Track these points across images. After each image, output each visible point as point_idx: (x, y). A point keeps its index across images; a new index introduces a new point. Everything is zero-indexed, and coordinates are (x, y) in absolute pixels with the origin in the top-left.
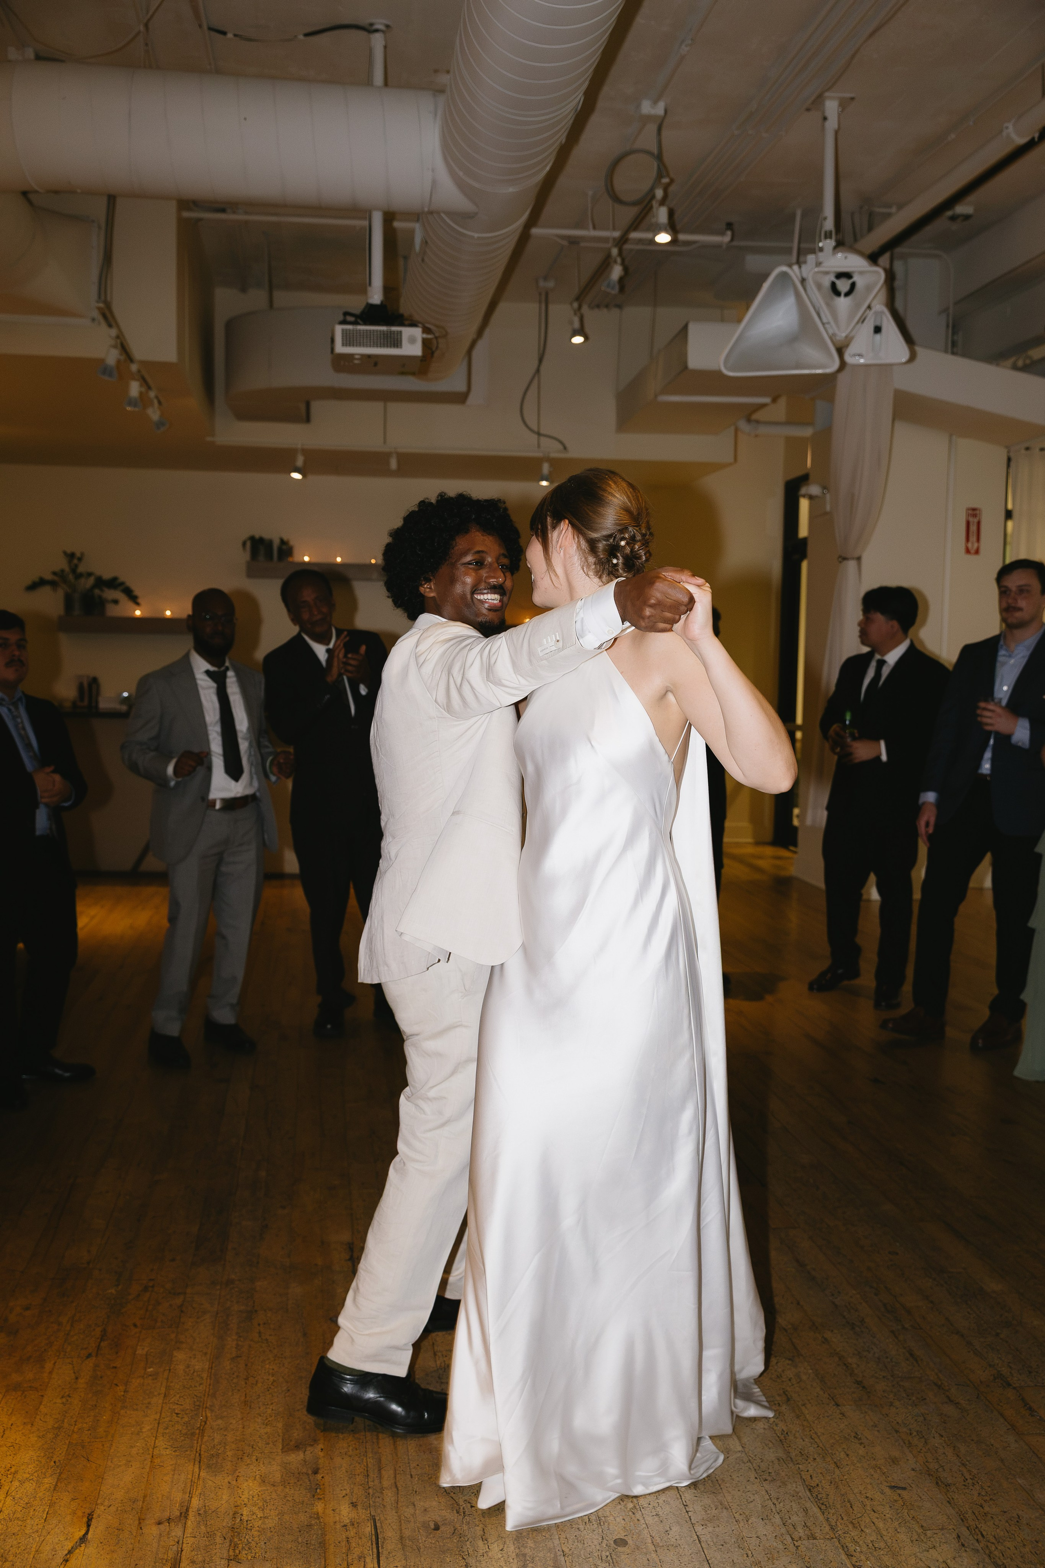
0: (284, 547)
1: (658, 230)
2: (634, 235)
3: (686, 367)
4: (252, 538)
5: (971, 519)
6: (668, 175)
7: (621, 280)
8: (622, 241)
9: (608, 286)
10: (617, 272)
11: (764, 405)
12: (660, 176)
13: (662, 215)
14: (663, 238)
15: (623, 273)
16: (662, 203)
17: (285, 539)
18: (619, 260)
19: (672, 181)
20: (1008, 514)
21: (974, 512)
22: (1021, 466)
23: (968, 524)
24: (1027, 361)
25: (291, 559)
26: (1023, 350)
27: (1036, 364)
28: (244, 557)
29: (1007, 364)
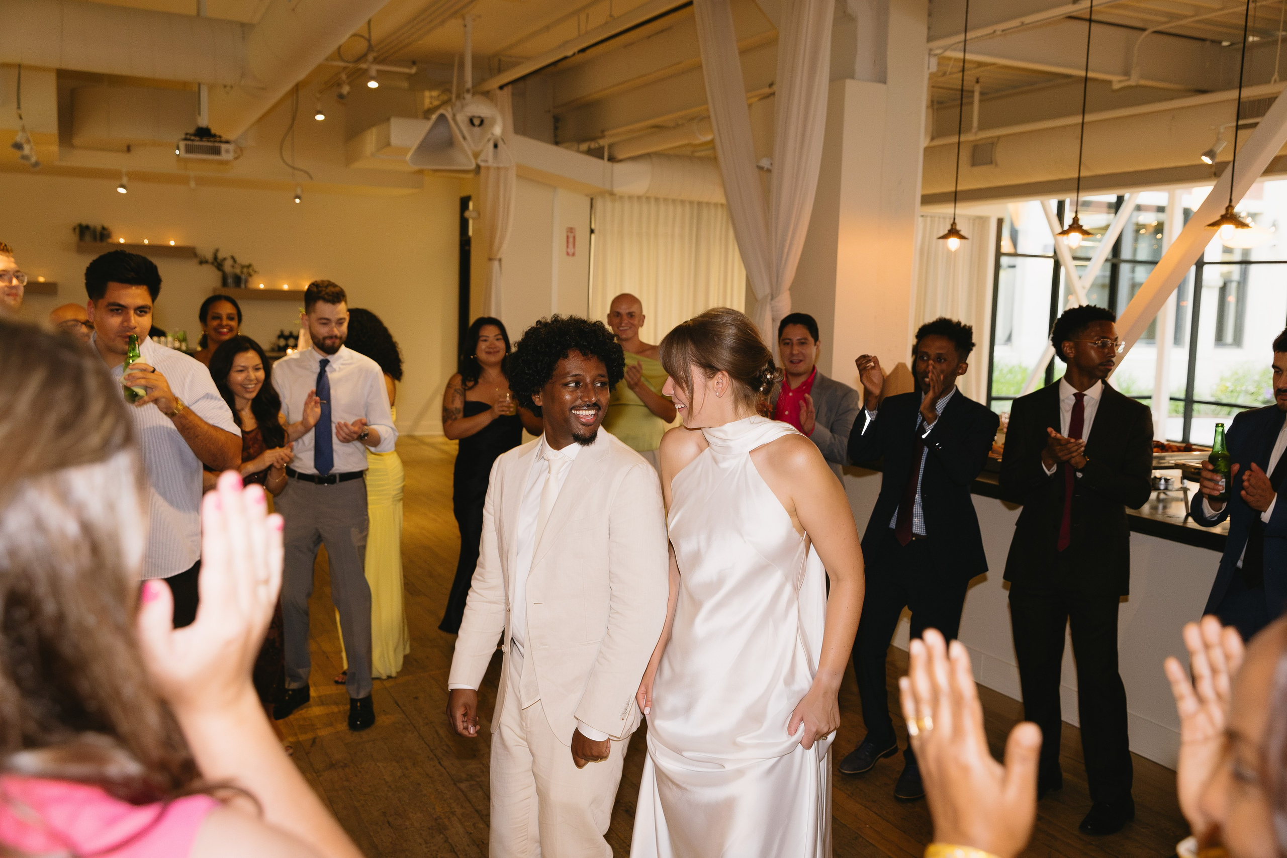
0: (105, 232)
4: (80, 226)
5: (569, 234)
17: (106, 225)
20: (592, 231)
21: (571, 230)
22: (599, 204)
23: (568, 237)
24: (597, 145)
25: (110, 241)
26: (593, 139)
27: (602, 148)
28: (74, 238)
29: (584, 147)
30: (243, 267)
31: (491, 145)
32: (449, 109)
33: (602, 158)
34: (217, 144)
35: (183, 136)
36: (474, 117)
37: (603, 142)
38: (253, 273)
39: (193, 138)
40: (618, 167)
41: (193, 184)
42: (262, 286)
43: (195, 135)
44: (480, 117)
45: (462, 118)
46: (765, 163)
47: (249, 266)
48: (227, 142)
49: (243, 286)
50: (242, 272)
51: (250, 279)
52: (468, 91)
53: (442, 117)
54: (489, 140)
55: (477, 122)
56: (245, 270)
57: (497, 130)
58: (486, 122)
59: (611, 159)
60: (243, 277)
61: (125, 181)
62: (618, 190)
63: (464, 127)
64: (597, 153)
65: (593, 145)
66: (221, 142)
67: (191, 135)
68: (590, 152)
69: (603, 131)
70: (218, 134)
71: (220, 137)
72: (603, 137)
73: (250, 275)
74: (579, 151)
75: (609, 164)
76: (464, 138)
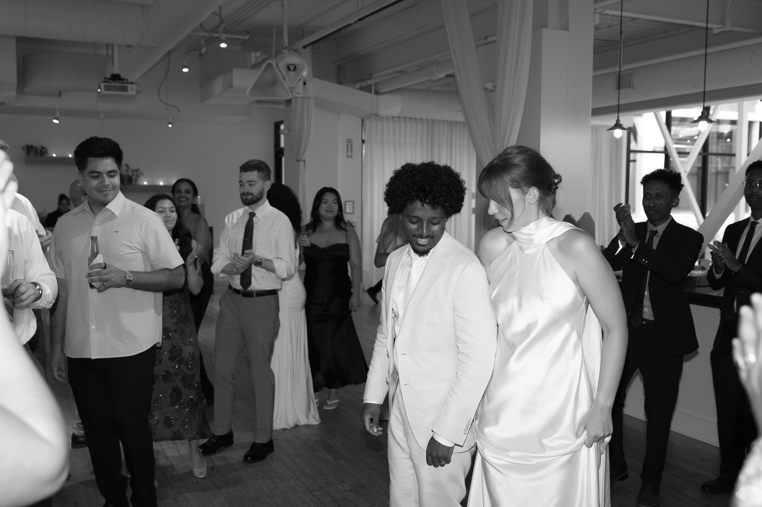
0: (44, 150)
4: (27, 146)
5: (349, 143)
17: (44, 146)
20: (363, 142)
21: (349, 141)
22: (367, 123)
23: (347, 146)
24: (366, 85)
25: (47, 155)
26: (363, 80)
27: (370, 86)
28: (23, 154)
29: (358, 85)
30: (133, 171)
31: (301, 83)
32: (274, 60)
33: (371, 92)
34: (125, 85)
35: (103, 80)
36: (290, 64)
37: (369, 82)
38: (140, 175)
39: (109, 81)
40: (381, 98)
41: (102, 116)
42: (145, 183)
43: (111, 79)
44: (294, 65)
45: (282, 65)
46: (489, 86)
47: (137, 170)
48: (132, 83)
49: (134, 183)
50: (133, 174)
51: (139, 179)
52: (286, 48)
53: (270, 65)
54: (300, 80)
55: (292, 68)
56: (135, 173)
57: (305, 73)
58: (298, 68)
59: (377, 93)
60: (134, 178)
61: (58, 115)
62: (381, 112)
63: (284, 71)
64: (367, 89)
65: (363, 84)
66: (127, 83)
67: (108, 79)
68: (361, 88)
69: (371, 75)
70: (125, 78)
71: (127, 80)
72: (371, 78)
73: (138, 176)
74: (354, 88)
75: (375, 96)
76: (284, 79)
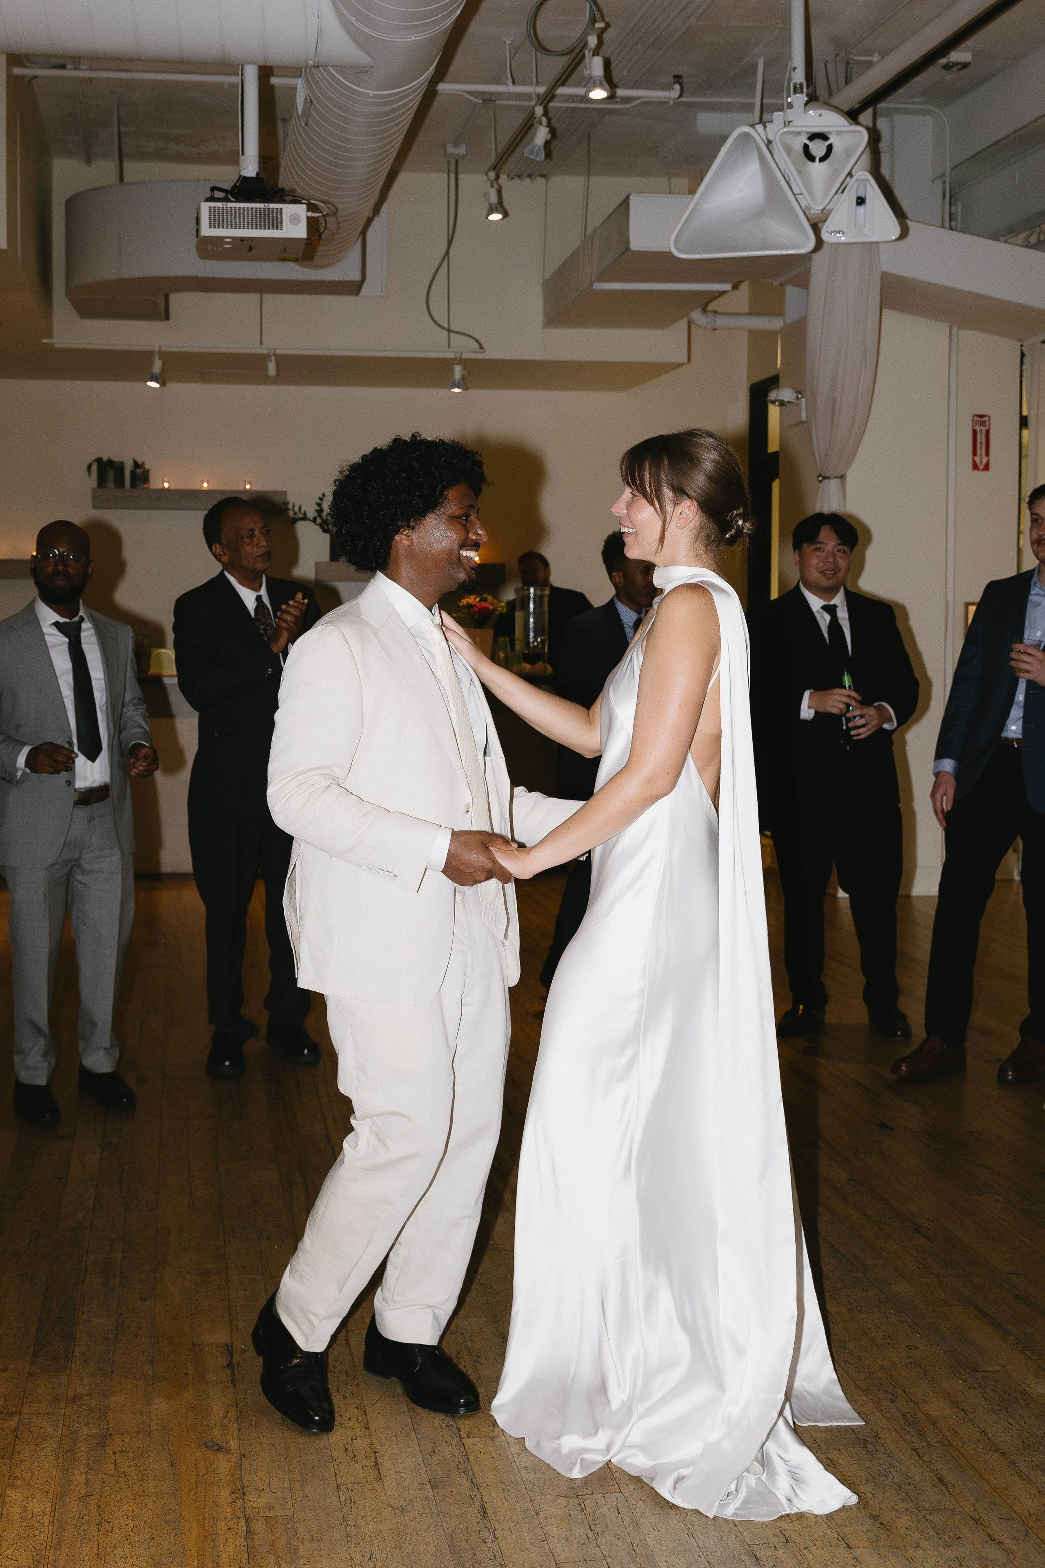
0: (139, 471)
1: (592, 84)
2: (562, 91)
3: (628, 249)
4: (100, 461)
5: (978, 428)
6: (603, 20)
7: (547, 144)
8: (548, 98)
9: (532, 153)
10: (542, 134)
11: (724, 293)
12: (593, 21)
13: (596, 66)
14: (599, 94)
15: (549, 136)
16: (596, 52)
17: (140, 461)
18: (544, 120)
19: (608, 25)
20: (1025, 422)
21: (980, 420)
23: (974, 433)
25: (147, 485)
28: (89, 483)
41: (272, 368)
61: (158, 367)
